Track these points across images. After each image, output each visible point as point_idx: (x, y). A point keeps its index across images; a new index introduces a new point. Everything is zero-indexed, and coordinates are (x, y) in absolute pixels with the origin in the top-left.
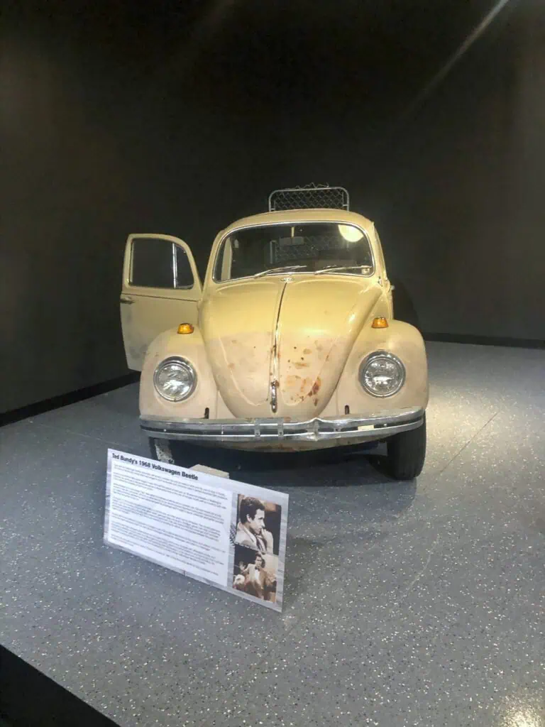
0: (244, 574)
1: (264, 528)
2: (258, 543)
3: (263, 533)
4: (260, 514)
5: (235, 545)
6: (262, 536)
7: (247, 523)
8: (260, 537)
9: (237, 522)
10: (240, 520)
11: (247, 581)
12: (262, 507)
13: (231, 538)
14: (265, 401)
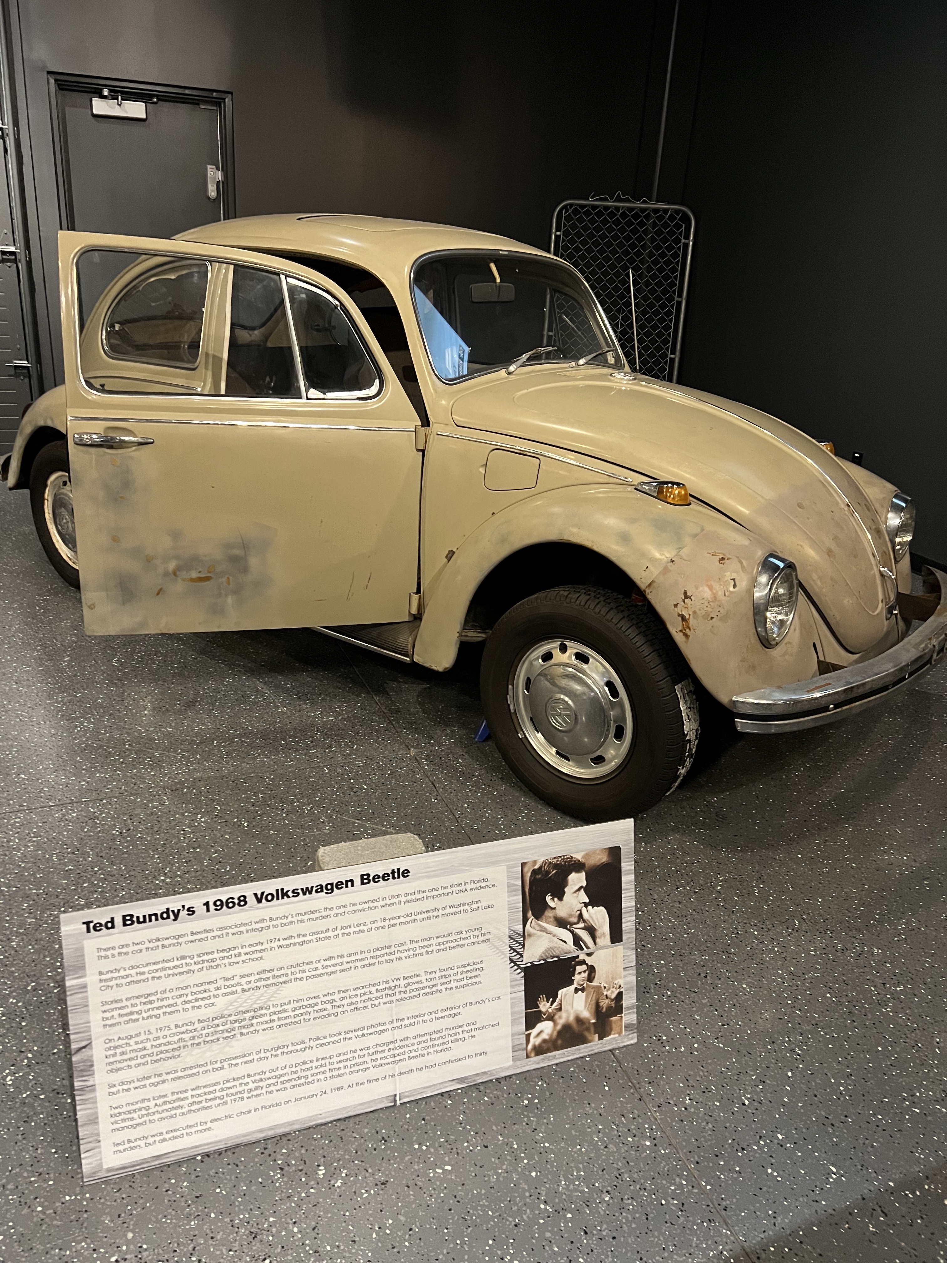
0: (551, 1018)
1: (586, 905)
2: (577, 940)
3: (586, 915)
4: (577, 880)
5: (525, 970)
6: (584, 921)
7: (549, 914)
8: (581, 925)
9: (525, 920)
10: (530, 914)
11: (559, 1027)
12: (578, 866)
13: (512, 961)
14: (880, 605)
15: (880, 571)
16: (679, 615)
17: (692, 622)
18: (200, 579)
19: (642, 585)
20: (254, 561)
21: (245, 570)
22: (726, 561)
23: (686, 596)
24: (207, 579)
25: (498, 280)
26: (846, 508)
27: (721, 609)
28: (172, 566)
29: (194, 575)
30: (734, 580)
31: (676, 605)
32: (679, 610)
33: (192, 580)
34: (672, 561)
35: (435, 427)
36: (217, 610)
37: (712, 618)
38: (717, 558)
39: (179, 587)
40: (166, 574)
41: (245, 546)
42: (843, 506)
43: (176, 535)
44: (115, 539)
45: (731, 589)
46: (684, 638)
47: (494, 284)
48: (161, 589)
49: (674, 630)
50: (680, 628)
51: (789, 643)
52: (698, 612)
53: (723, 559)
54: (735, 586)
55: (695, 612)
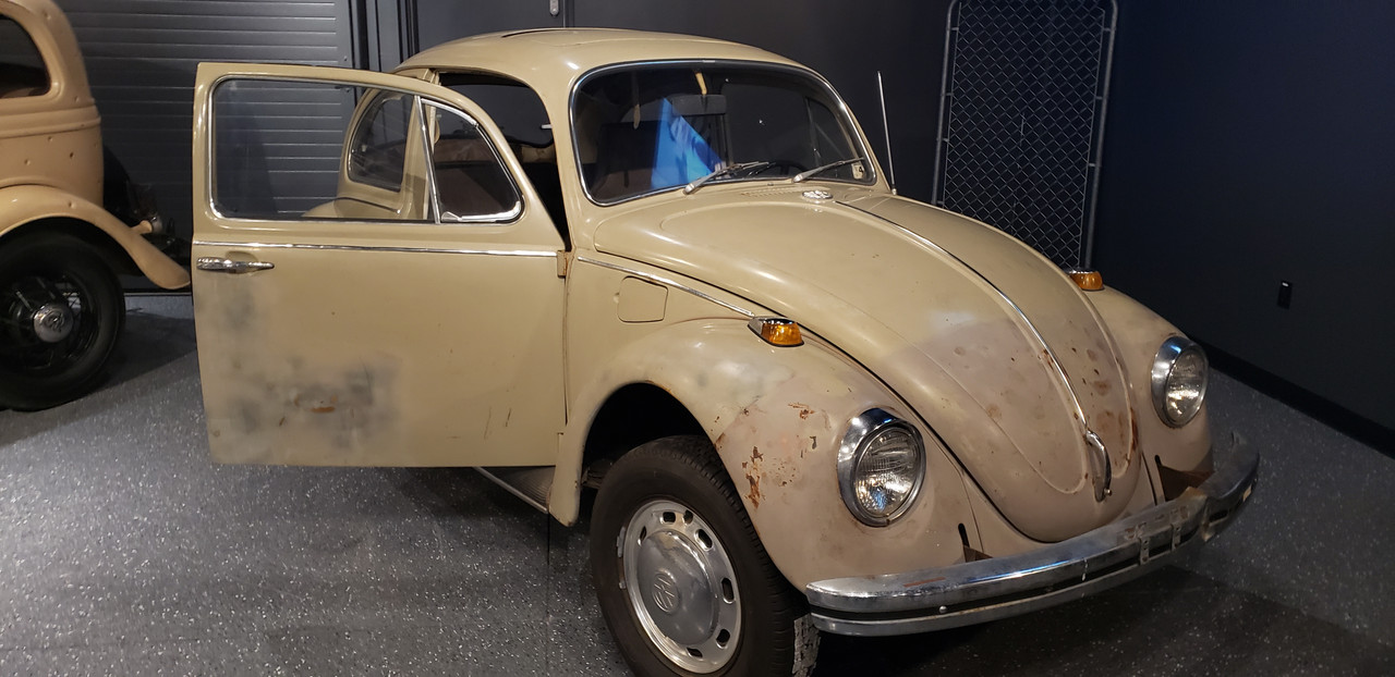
14: (1083, 480)
15: (1085, 437)
16: (748, 477)
17: (761, 486)
18: (322, 410)
19: (713, 438)
20: (378, 393)
21: (370, 401)
22: (809, 415)
23: (756, 454)
24: (330, 410)
25: (704, 92)
26: (1042, 356)
27: (795, 473)
28: (293, 395)
29: (317, 405)
30: (814, 438)
31: (744, 465)
32: (747, 470)
33: (314, 410)
34: (746, 412)
35: (579, 253)
36: (342, 444)
37: (784, 483)
38: (799, 411)
39: (301, 417)
40: (288, 403)
41: (369, 376)
42: (1037, 352)
43: (297, 363)
44: (237, 366)
45: (810, 449)
46: (753, 505)
47: (699, 96)
48: (283, 419)
49: (744, 492)
50: (749, 493)
51: (913, 521)
52: (768, 474)
53: (806, 412)
54: (814, 446)
55: (764, 475)
